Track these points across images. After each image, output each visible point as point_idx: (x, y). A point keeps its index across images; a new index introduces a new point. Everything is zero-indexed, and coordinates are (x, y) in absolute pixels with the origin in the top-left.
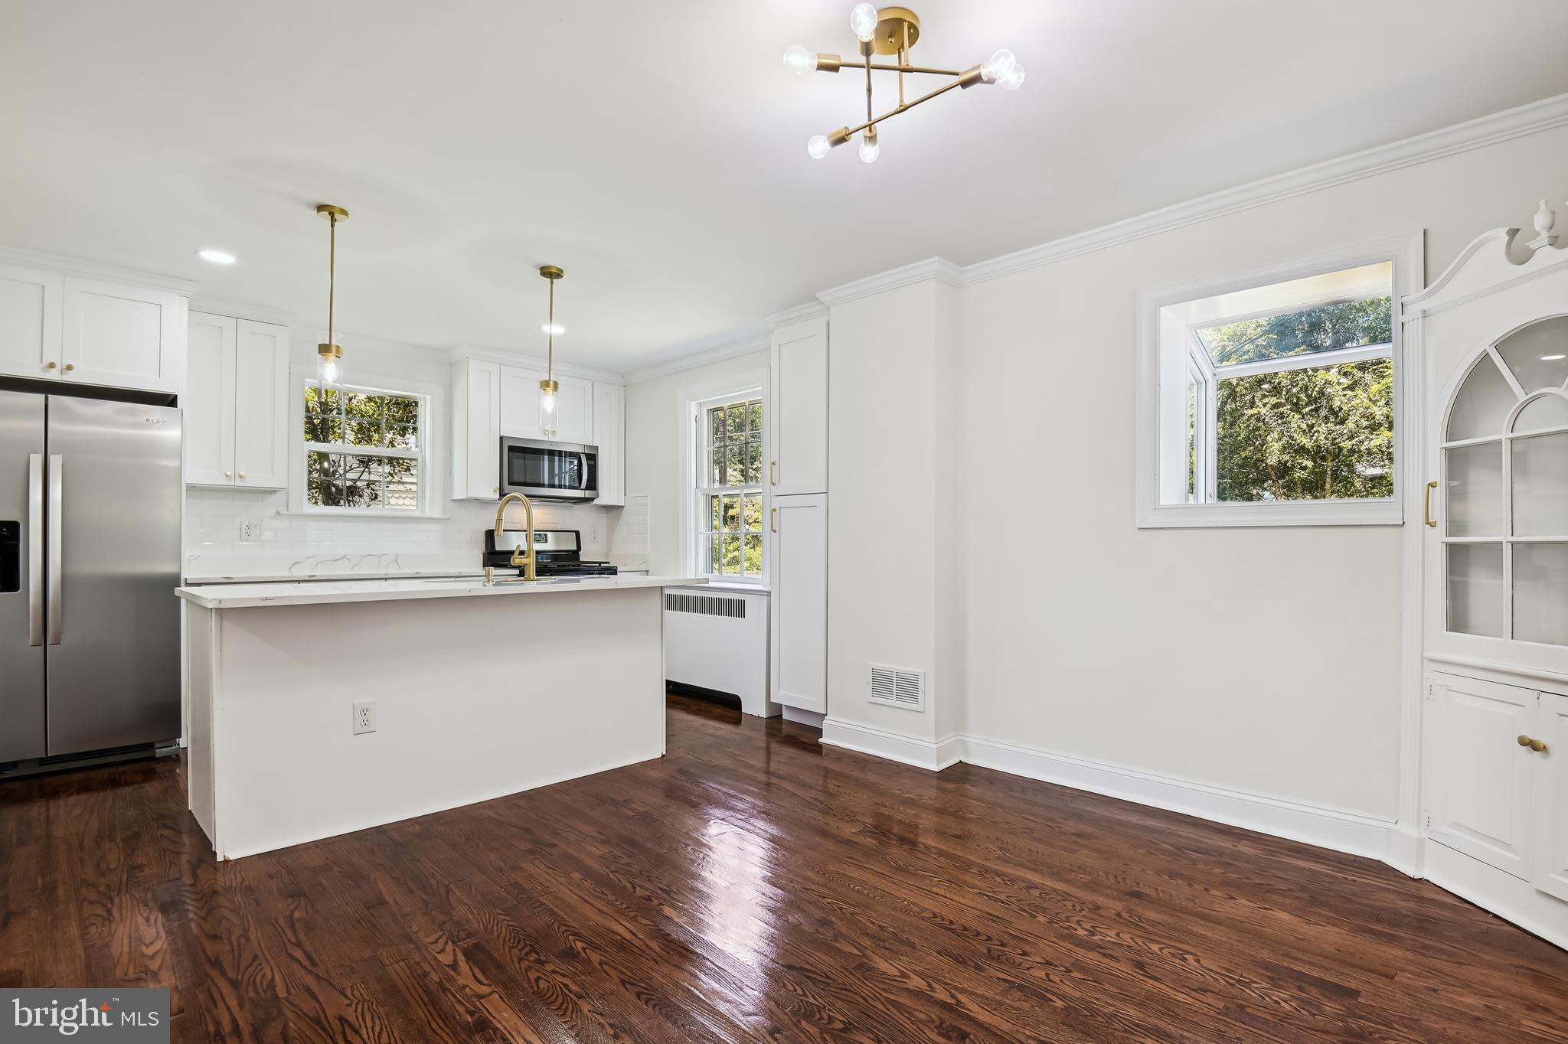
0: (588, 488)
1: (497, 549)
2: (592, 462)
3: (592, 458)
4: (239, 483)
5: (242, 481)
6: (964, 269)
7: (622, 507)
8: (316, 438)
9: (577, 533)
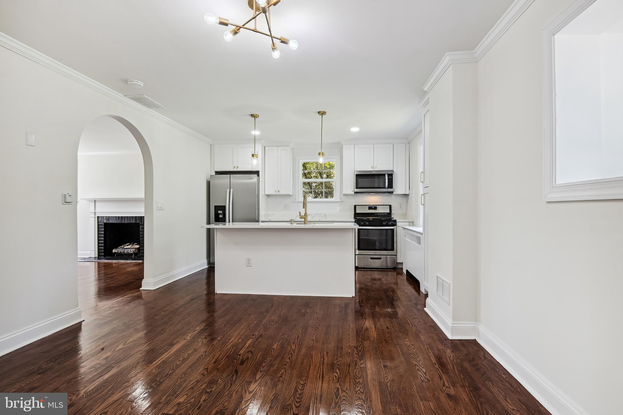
0: (389, 187)
1: (357, 212)
2: (390, 177)
3: (391, 176)
4: (278, 193)
5: (279, 193)
6: (474, 51)
7: (409, 195)
8: (306, 178)
9: (390, 206)
